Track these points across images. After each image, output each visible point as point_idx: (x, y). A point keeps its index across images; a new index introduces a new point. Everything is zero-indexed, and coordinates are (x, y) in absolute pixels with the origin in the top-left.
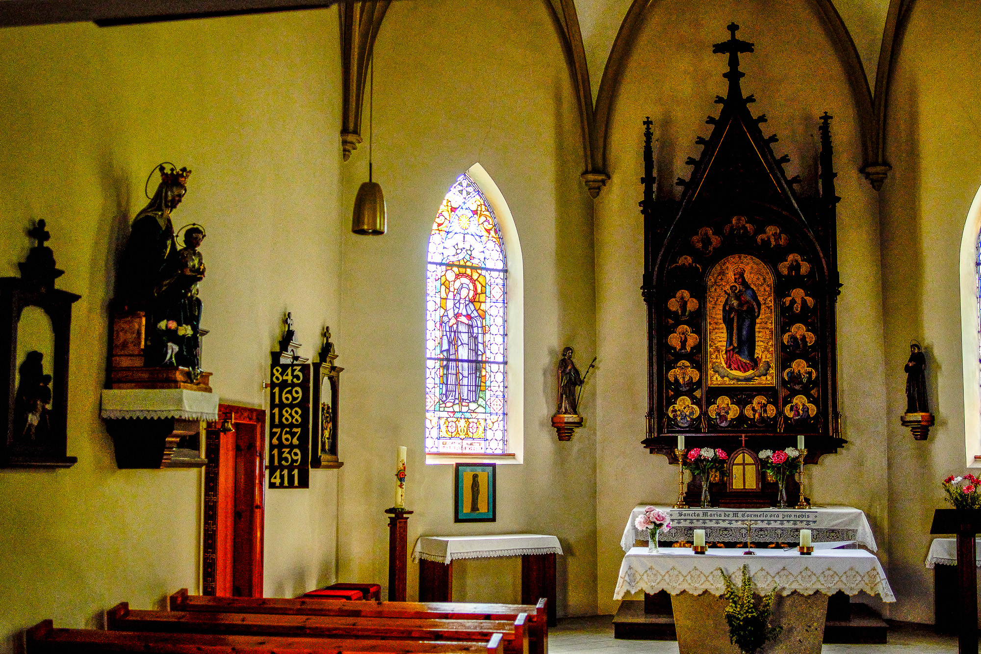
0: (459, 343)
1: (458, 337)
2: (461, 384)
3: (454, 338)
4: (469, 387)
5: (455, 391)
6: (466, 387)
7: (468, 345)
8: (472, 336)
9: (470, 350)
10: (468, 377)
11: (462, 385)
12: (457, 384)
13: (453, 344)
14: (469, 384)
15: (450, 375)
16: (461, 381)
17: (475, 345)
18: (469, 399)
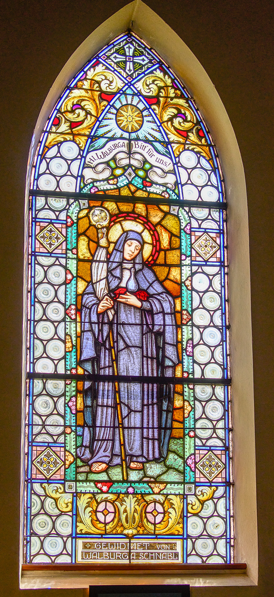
0: (121, 345)
1: (118, 333)
2: (126, 425)
3: (108, 336)
4: (145, 430)
5: (113, 440)
6: (138, 431)
7: (142, 348)
8: (151, 331)
9: (145, 359)
10: (142, 411)
11: (128, 428)
12: (117, 425)
13: (107, 347)
14: (145, 425)
15: (99, 409)
16: (126, 420)
17: (158, 348)
18: (145, 454)
